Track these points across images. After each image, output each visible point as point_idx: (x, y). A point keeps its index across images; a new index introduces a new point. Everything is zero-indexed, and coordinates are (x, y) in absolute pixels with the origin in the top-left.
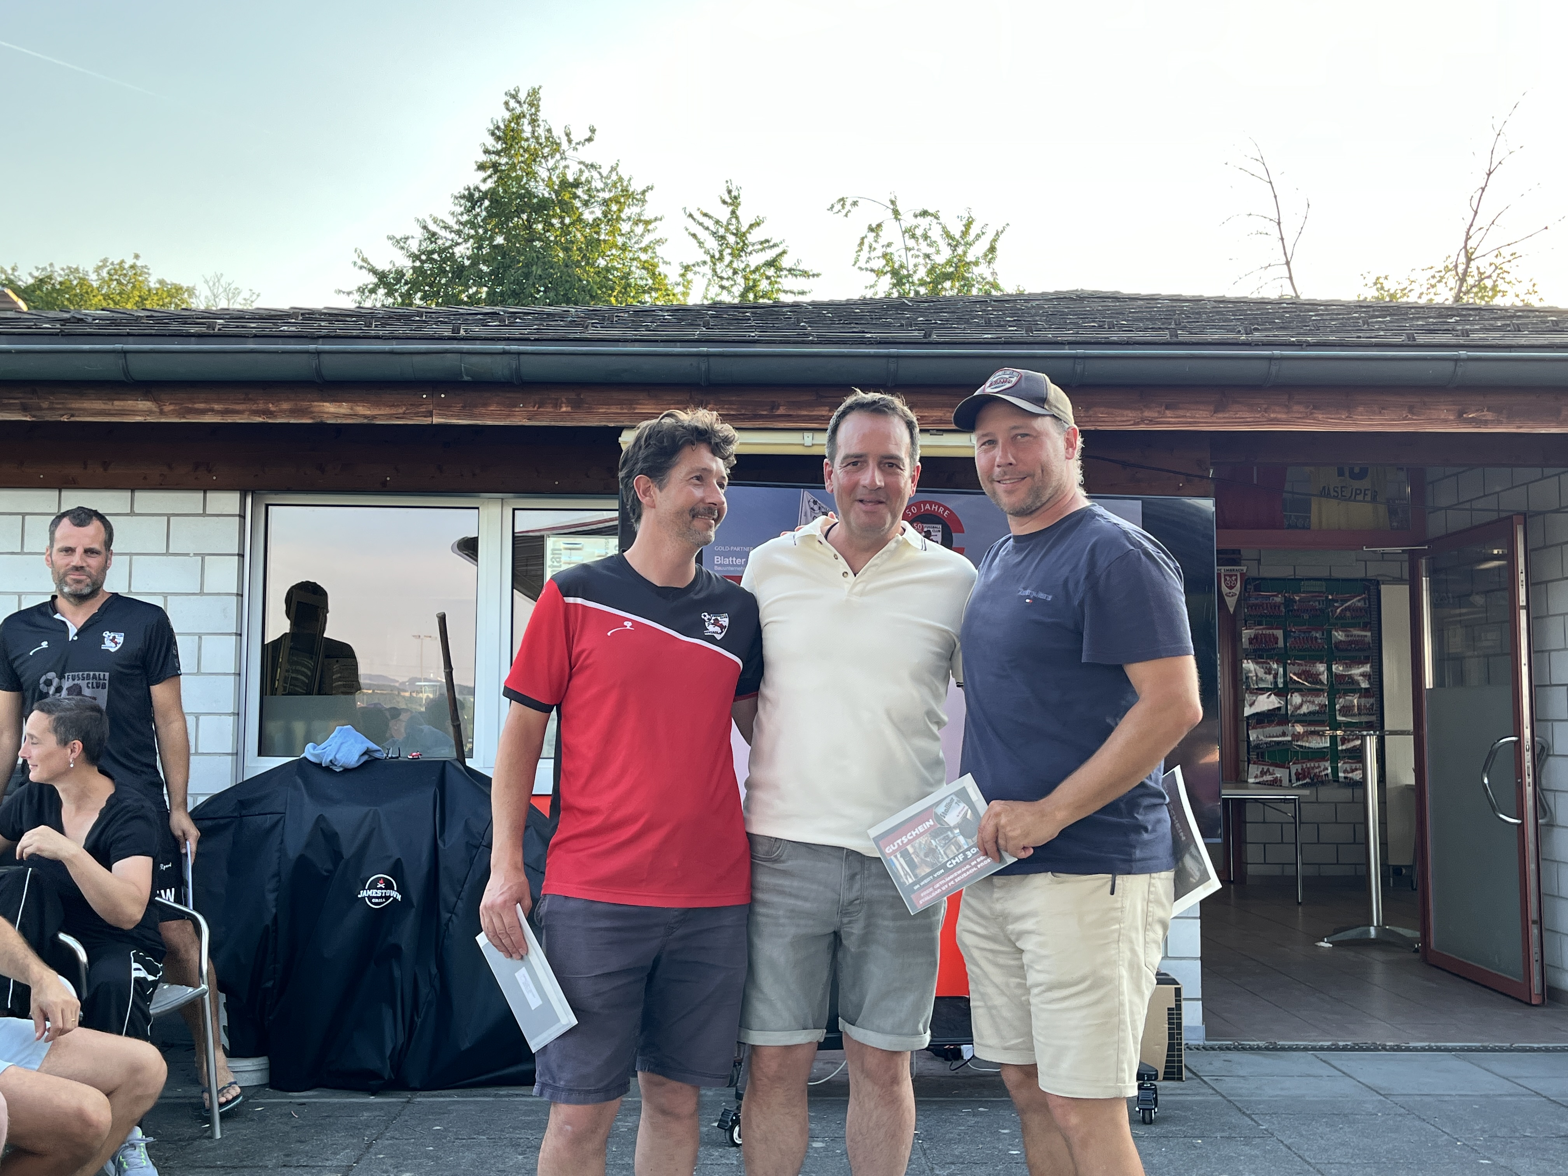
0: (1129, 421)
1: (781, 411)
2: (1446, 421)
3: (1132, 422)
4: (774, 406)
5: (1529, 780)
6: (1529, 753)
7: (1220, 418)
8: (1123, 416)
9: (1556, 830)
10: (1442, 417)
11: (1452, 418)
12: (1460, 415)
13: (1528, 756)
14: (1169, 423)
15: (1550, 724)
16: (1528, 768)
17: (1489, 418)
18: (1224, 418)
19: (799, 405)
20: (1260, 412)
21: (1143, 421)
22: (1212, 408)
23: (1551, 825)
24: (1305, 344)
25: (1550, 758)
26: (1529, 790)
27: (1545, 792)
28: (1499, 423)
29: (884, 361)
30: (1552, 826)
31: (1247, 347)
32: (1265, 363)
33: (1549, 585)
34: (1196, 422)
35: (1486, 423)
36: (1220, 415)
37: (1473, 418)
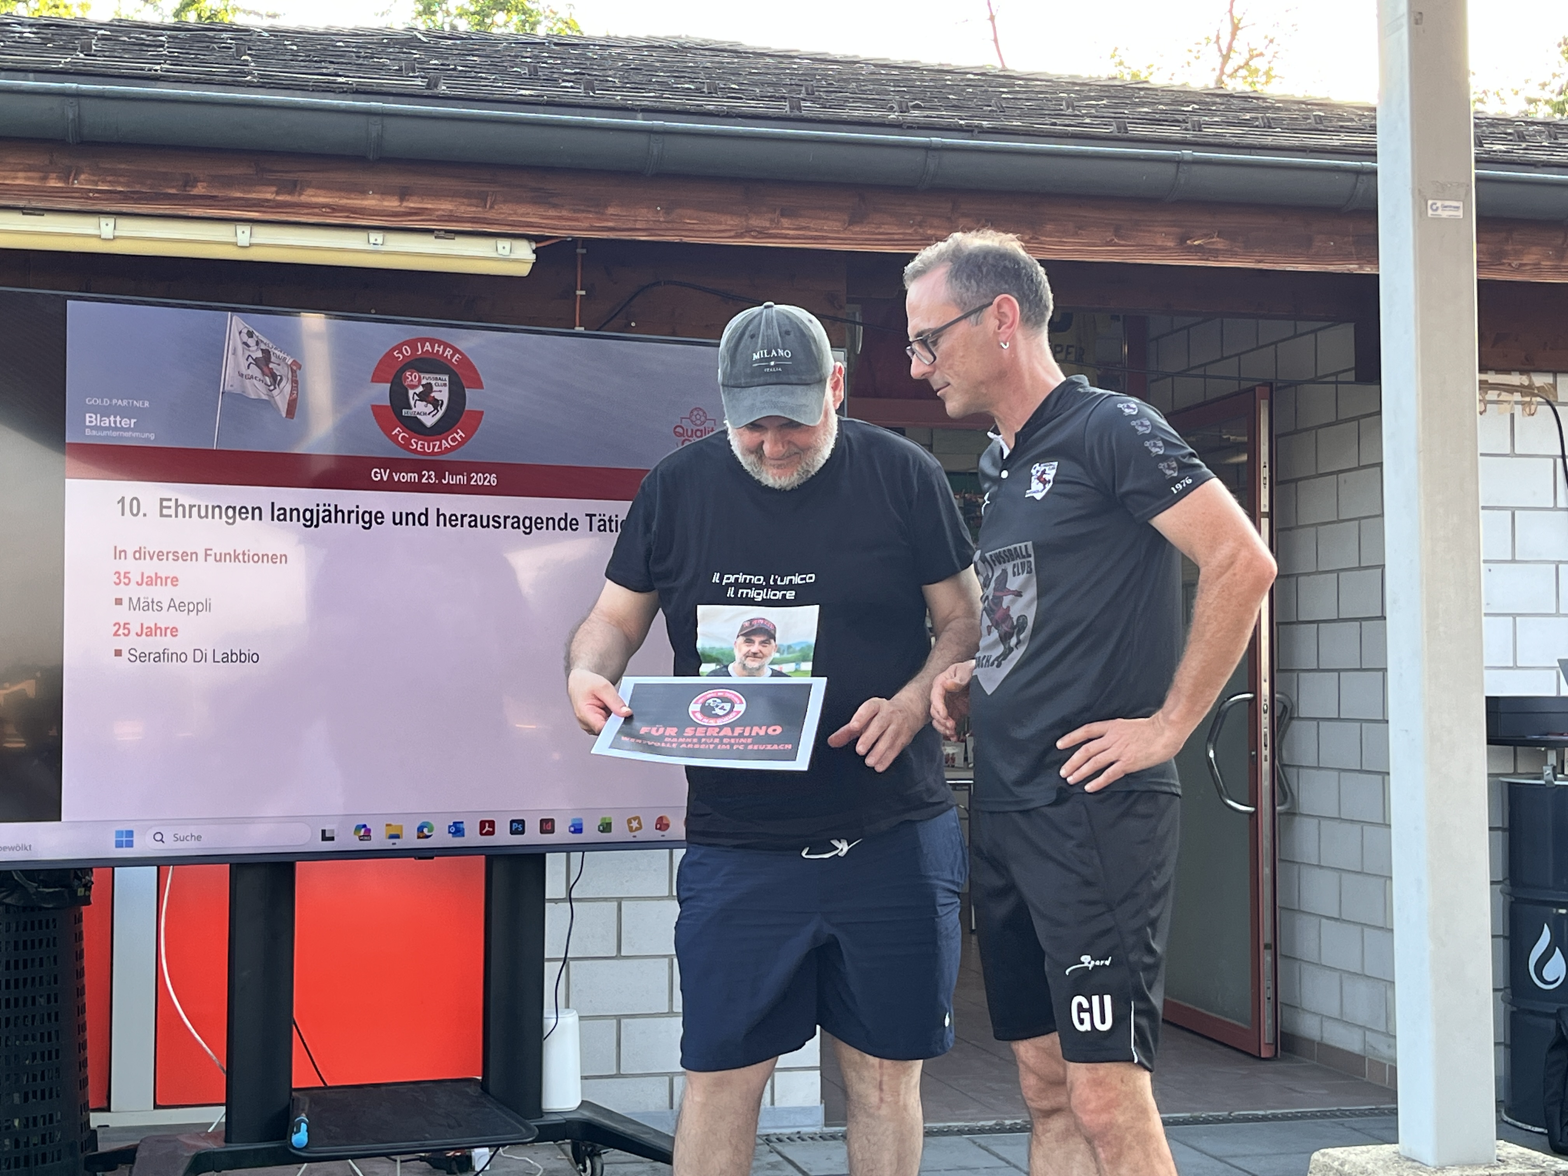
0: (730, 230)
1: (199, 190)
2: (1162, 249)
3: (732, 234)
4: (189, 182)
5: (1266, 752)
6: (1267, 715)
7: (856, 233)
8: (720, 223)
9: (1297, 819)
10: (1159, 243)
11: (1171, 244)
12: (1182, 240)
13: (1265, 720)
14: (785, 237)
15: (1296, 675)
16: (1265, 735)
17: (1220, 246)
18: (864, 232)
19: (229, 182)
20: (912, 226)
21: (748, 231)
22: (846, 218)
23: (1292, 814)
24: (976, 131)
25: (1295, 723)
26: (1266, 766)
27: (1286, 769)
28: (1234, 255)
29: (362, 119)
30: (1294, 814)
31: (896, 130)
32: (920, 156)
33: (1299, 483)
34: (823, 238)
35: (1215, 254)
36: (857, 229)
37: (1199, 245)
